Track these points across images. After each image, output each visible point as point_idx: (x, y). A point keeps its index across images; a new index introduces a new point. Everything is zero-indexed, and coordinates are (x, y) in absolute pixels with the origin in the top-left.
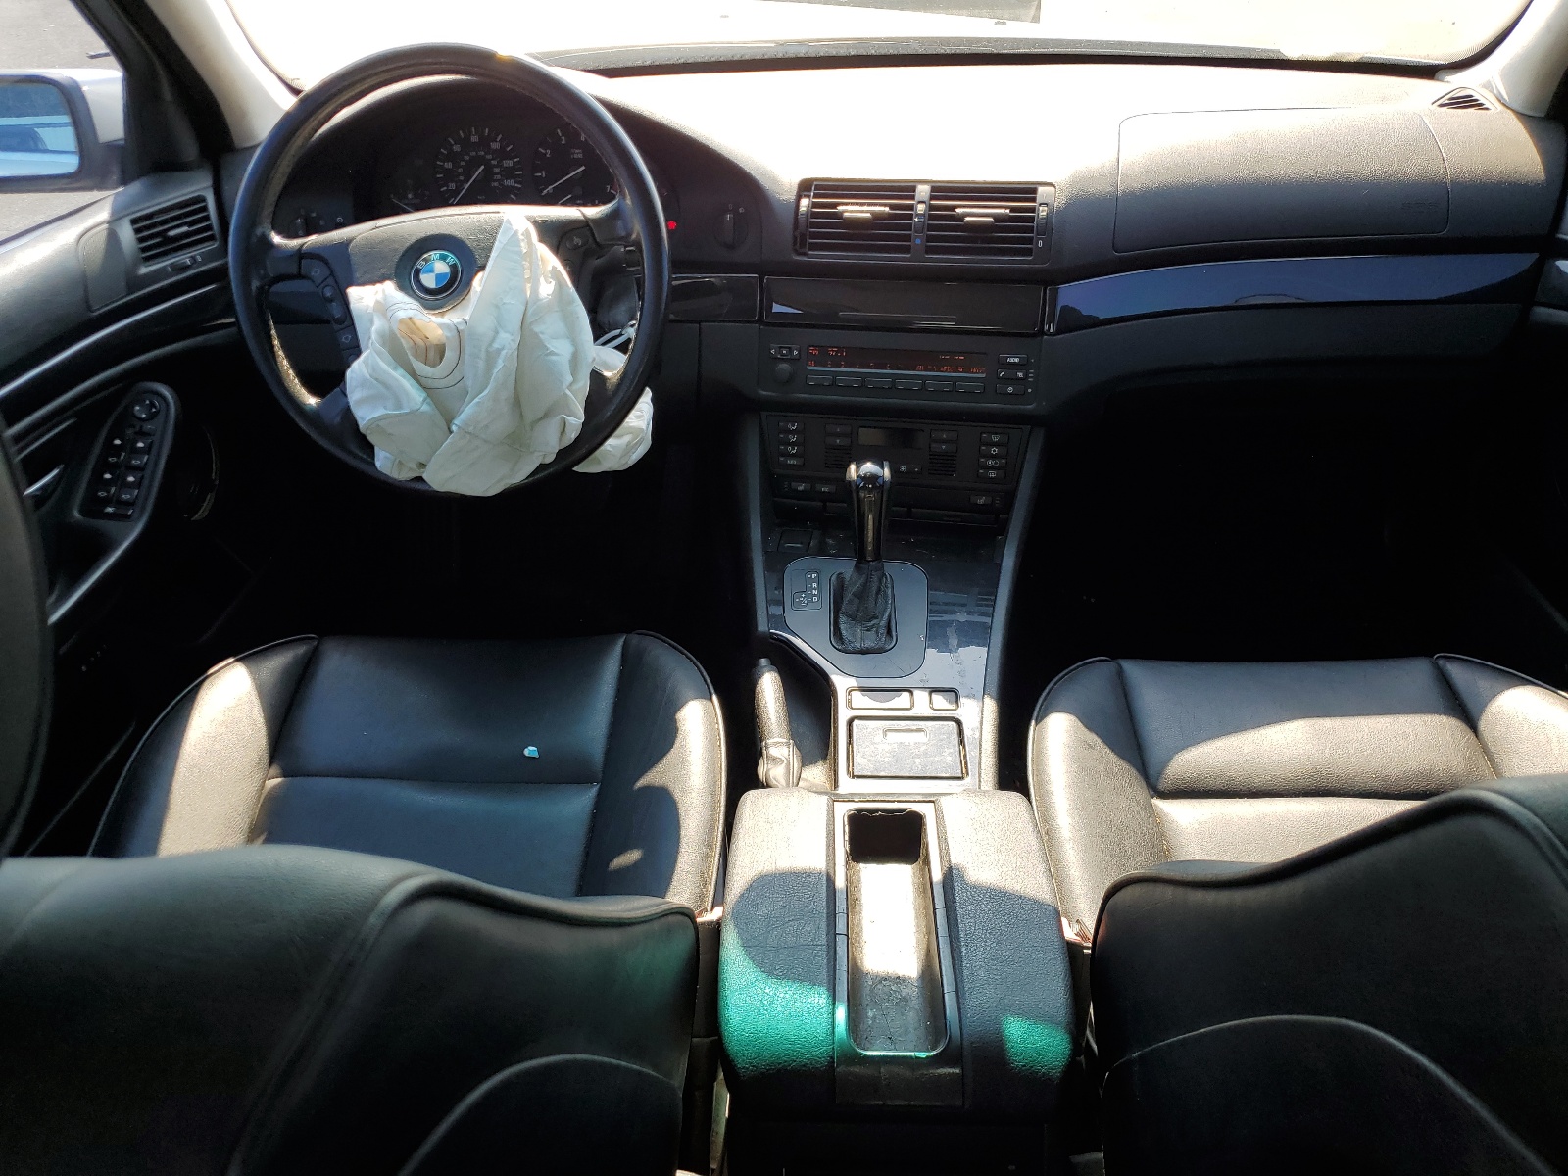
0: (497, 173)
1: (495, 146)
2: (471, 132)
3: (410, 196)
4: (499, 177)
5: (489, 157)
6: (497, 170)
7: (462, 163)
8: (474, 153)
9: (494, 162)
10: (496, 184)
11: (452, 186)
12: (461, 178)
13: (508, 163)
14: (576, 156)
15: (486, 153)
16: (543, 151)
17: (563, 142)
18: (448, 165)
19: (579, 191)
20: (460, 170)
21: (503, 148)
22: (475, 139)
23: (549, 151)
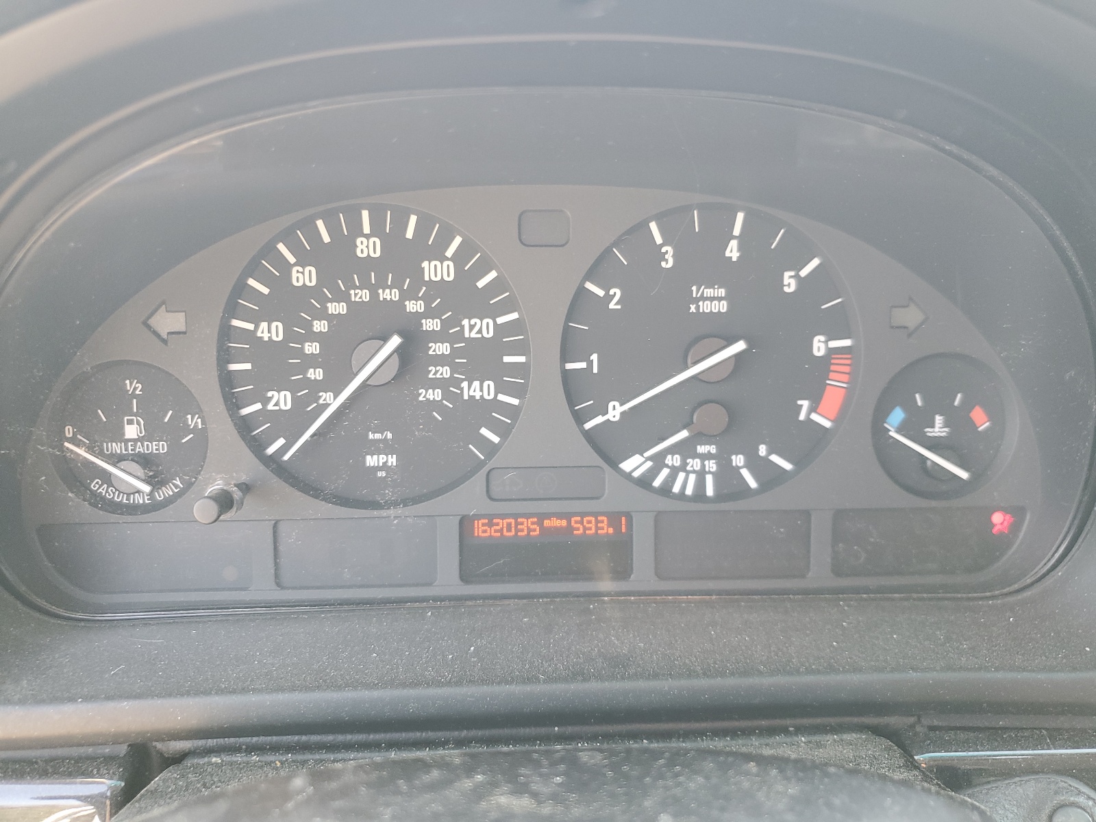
0: (441, 360)
1: (438, 271)
2: (357, 230)
3: (131, 431)
4: (445, 372)
5: (414, 306)
6: (443, 348)
7: (320, 326)
8: (365, 295)
9: (431, 325)
10: (435, 395)
11: (282, 400)
12: (316, 374)
13: (480, 328)
14: (706, 307)
15: (406, 296)
16: (600, 293)
17: (668, 263)
18: (272, 331)
19: (716, 417)
20: (312, 348)
21: (465, 278)
22: (368, 247)
23: (617, 292)
